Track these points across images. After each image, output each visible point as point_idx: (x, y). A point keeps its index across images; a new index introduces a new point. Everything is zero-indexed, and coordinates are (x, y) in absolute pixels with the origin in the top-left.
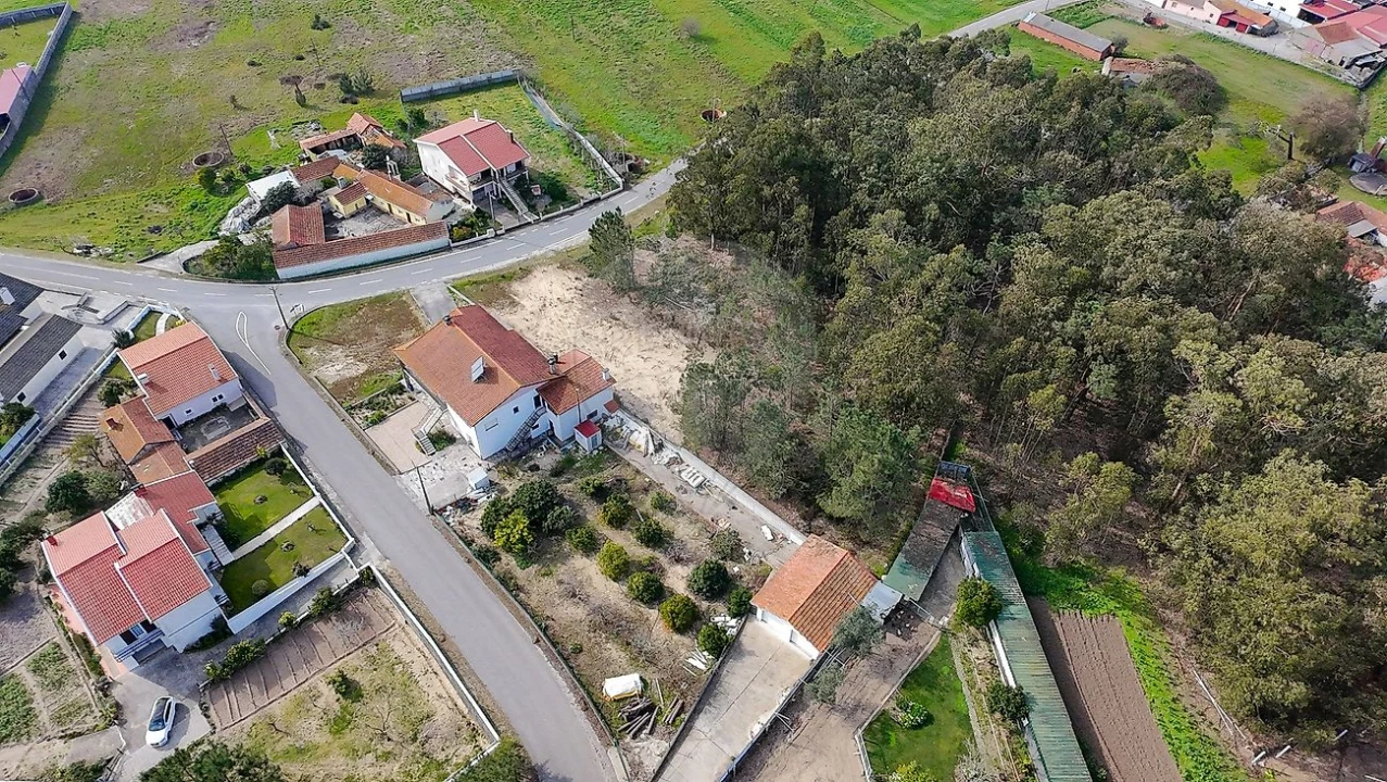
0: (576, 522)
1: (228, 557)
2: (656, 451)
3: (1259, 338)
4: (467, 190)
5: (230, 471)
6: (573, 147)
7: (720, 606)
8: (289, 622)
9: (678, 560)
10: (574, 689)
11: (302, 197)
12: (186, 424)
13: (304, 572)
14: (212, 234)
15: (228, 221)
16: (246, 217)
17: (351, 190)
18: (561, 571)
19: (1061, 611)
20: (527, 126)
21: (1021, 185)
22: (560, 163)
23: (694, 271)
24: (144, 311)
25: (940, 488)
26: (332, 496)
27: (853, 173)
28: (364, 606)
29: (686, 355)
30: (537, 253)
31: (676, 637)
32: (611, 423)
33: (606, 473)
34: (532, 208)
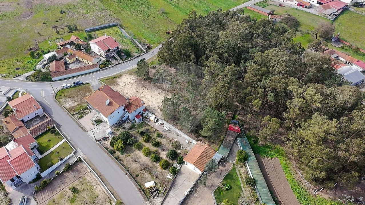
0: (136, 141)
1: (40, 157)
2: (157, 122)
3: (309, 84)
4: (104, 55)
5: (40, 133)
6: (132, 42)
7: (175, 162)
8: (58, 173)
9: (164, 150)
10: (137, 186)
11: (58, 58)
12: (28, 121)
13: (61, 159)
14: (34, 69)
15: (38, 66)
16: (43, 64)
17: (72, 56)
18: (132, 155)
19: (264, 157)
20: (120, 37)
21: (248, 48)
22: (129, 47)
23: (165, 74)
24: (15, 91)
25: (231, 127)
26: (69, 139)
27: (205, 46)
28: (78, 167)
29: (164, 96)
30: (123, 71)
31: (164, 170)
32: (144, 115)
33: (143, 128)
34: (122, 59)
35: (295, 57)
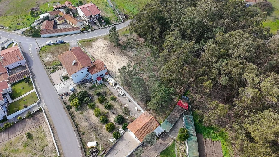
0: (92, 101)
1: (11, 101)
2: (115, 85)
3: (269, 73)
4: (87, 20)
5: (17, 81)
6: (114, 11)
7: (121, 126)
8: (20, 119)
9: (114, 113)
10: (80, 144)
11: (50, 19)
12: (12, 69)
13: (26, 107)
14: (30, 26)
15: (34, 23)
16: (38, 22)
17: (62, 18)
18: (85, 113)
19: (206, 138)
20: (105, 6)
22: (110, 15)
23: (134, 42)
24: (11, 42)
25: (180, 103)
26: (38, 89)
28: (38, 116)
29: (127, 62)
30: (100, 35)
31: (108, 133)
32: (106, 78)
33: (102, 90)
34: (101, 25)
35: (260, 42)
